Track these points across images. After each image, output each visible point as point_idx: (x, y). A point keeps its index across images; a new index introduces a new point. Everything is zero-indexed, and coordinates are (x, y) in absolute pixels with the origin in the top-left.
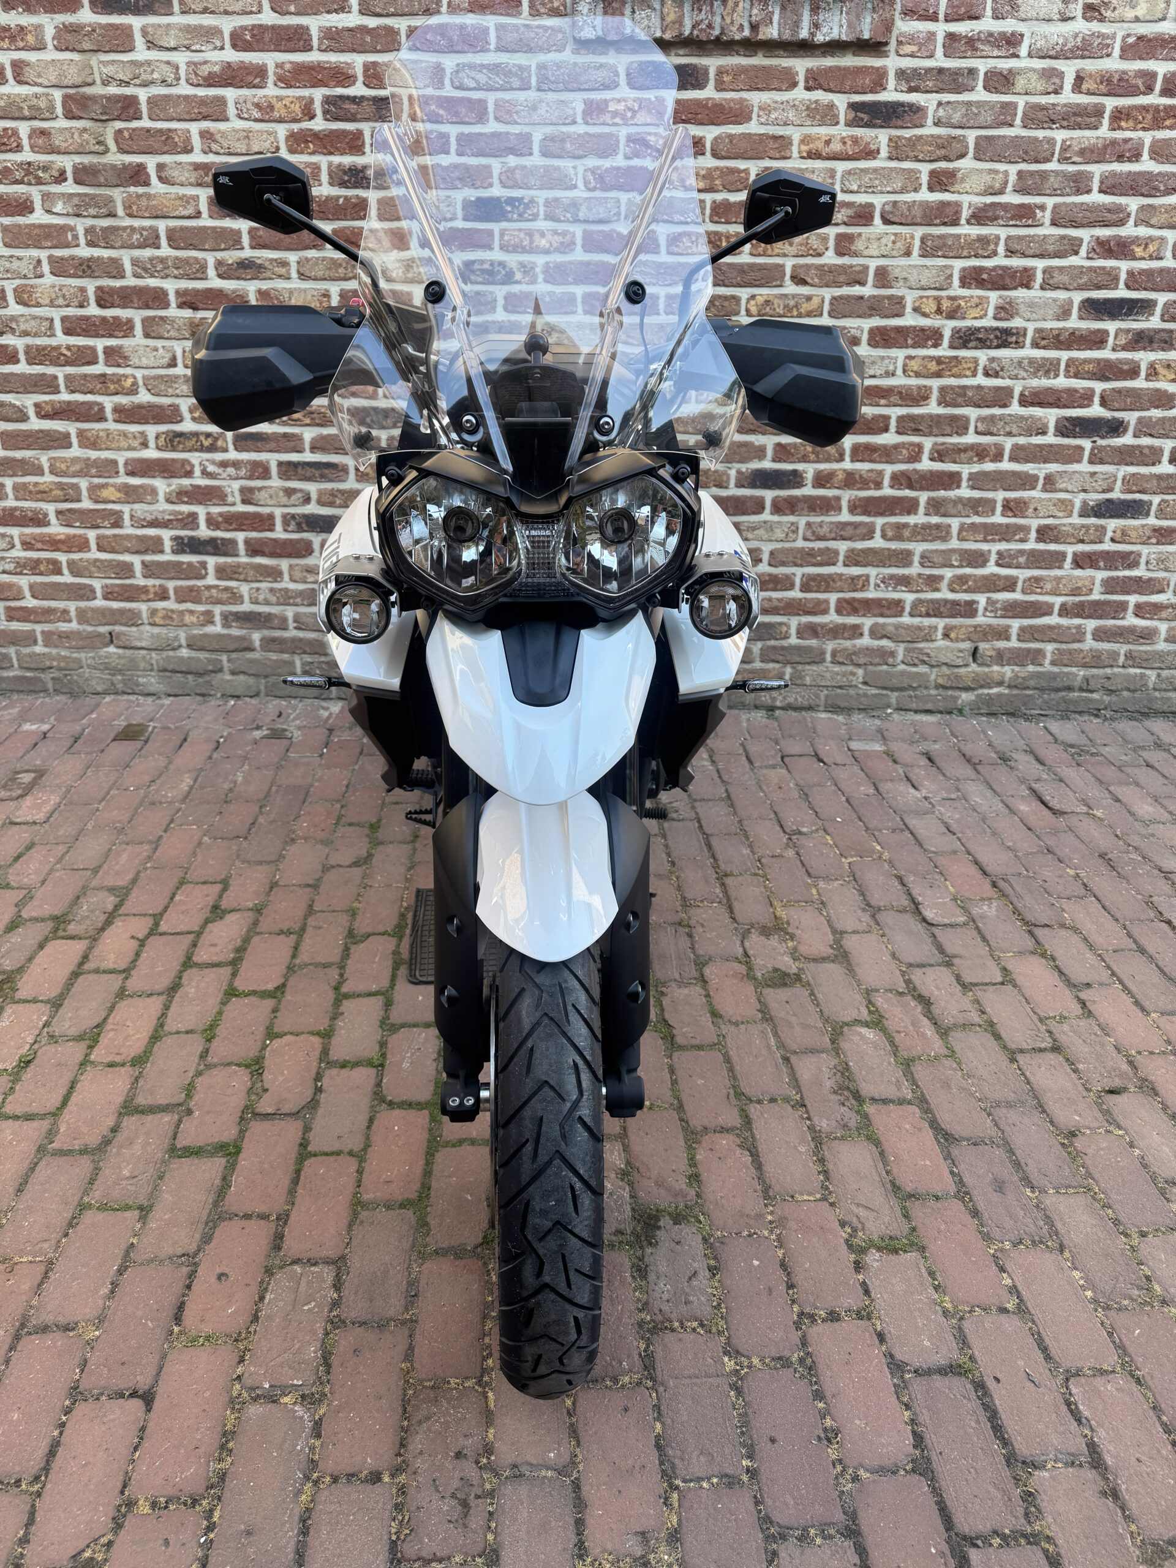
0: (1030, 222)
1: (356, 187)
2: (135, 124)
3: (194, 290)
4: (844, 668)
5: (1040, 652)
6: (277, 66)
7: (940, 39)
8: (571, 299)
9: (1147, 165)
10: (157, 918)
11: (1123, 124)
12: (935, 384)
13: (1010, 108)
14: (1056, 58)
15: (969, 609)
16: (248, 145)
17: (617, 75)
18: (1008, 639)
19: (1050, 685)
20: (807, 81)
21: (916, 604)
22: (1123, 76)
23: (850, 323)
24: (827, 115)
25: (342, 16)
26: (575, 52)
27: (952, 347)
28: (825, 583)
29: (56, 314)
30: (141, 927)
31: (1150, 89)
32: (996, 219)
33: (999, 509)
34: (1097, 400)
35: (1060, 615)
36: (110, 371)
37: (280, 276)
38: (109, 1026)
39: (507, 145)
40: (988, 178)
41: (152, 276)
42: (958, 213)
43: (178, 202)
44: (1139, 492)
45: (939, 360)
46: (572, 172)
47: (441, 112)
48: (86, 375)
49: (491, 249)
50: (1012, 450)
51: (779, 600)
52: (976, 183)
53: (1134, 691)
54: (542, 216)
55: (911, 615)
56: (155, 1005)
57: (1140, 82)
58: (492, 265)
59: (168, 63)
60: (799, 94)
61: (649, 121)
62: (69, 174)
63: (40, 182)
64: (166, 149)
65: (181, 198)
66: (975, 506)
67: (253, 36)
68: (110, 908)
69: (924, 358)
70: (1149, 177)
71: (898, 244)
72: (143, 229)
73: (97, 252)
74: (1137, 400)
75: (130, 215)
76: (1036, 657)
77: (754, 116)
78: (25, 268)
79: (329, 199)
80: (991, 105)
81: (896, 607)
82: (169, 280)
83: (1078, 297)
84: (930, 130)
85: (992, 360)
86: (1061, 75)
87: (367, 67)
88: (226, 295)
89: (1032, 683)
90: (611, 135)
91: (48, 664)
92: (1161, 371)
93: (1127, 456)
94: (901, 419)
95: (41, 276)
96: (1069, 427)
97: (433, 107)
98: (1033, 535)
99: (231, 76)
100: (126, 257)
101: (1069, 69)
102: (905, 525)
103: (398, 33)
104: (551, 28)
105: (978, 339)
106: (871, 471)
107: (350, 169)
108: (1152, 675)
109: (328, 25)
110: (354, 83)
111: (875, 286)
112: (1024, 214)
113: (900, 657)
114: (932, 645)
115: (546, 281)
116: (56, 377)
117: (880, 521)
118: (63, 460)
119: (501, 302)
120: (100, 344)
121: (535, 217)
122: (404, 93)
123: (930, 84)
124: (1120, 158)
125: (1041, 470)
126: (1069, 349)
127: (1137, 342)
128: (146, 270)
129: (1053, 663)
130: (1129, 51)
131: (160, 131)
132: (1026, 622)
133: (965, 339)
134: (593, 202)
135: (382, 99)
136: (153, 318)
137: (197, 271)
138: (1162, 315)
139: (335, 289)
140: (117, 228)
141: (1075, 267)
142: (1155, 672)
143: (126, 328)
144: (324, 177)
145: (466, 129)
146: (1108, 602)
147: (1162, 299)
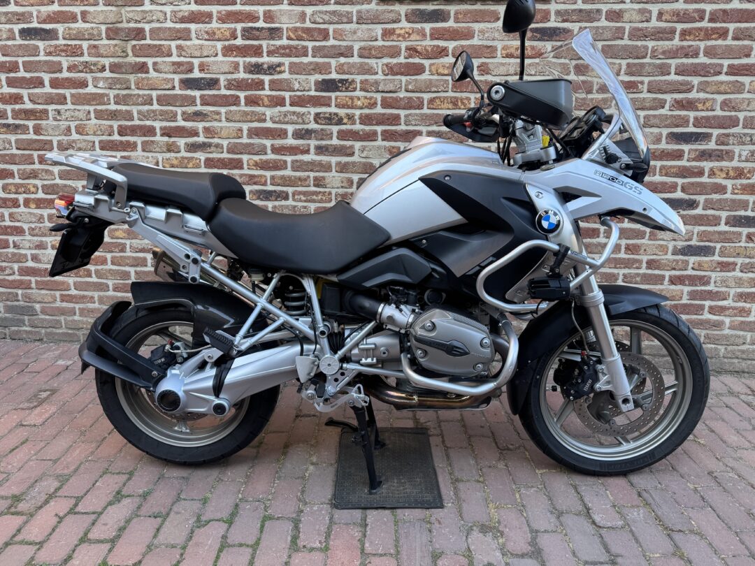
0: (635, 90)
1: (258, 73)
2: (143, 42)
3: (169, 127)
6: (218, 12)
8: (375, 133)
9: (702, 59)
10: (79, 499)
11: (687, 37)
13: (622, 29)
14: (646, 3)
16: (201, 52)
17: (400, 15)
22: (686, 12)
26: (378, 4)
29: (97, 139)
31: (702, 19)
33: (623, 249)
34: (679, 188)
37: (216, 120)
39: (339, 52)
41: (148, 120)
42: (592, 87)
43: (163, 82)
44: (708, 241)
46: (375, 66)
47: (304, 35)
49: (329, 106)
53: (711, 358)
54: (358, 89)
57: (696, 15)
58: (330, 114)
59: (161, 11)
60: (501, 24)
61: (418, 38)
62: (107, 68)
63: (92, 71)
64: (158, 54)
65: (165, 80)
68: (52, 490)
70: (704, 66)
72: (145, 95)
73: (119, 107)
74: (702, 189)
75: (138, 89)
77: (476, 35)
78: (81, 115)
79: (243, 80)
80: (610, 28)
82: (157, 122)
83: (665, 132)
86: (650, 12)
87: (265, 13)
88: (187, 130)
90: (397, 46)
91: (81, 326)
92: (718, 173)
93: (699, 220)
95: (90, 119)
97: (300, 33)
98: (644, 265)
99: (194, 18)
100: (135, 110)
101: (655, 9)
107: (255, 65)
108: (722, 349)
110: (258, 21)
112: (632, 86)
115: (360, 124)
119: (335, 134)
120: (119, 155)
121: (355, 90)
122: (284, 26)
124: (686, 56)
126: (661, 160)
127: (702, 156)
128: (145, 117)
131: (155, 46)
134: (387, 82)
135: (273, 29)
136: (147, 142)
137: (172, 117)
138: (716, 142)
139: (245, 127)
140: (131, 95)
141: (663, 115)
142: (724, 347)
143: (133, 146)
144: (241, 69)
145: (317, 44)
146: (692, 305)
147: (716, 132)
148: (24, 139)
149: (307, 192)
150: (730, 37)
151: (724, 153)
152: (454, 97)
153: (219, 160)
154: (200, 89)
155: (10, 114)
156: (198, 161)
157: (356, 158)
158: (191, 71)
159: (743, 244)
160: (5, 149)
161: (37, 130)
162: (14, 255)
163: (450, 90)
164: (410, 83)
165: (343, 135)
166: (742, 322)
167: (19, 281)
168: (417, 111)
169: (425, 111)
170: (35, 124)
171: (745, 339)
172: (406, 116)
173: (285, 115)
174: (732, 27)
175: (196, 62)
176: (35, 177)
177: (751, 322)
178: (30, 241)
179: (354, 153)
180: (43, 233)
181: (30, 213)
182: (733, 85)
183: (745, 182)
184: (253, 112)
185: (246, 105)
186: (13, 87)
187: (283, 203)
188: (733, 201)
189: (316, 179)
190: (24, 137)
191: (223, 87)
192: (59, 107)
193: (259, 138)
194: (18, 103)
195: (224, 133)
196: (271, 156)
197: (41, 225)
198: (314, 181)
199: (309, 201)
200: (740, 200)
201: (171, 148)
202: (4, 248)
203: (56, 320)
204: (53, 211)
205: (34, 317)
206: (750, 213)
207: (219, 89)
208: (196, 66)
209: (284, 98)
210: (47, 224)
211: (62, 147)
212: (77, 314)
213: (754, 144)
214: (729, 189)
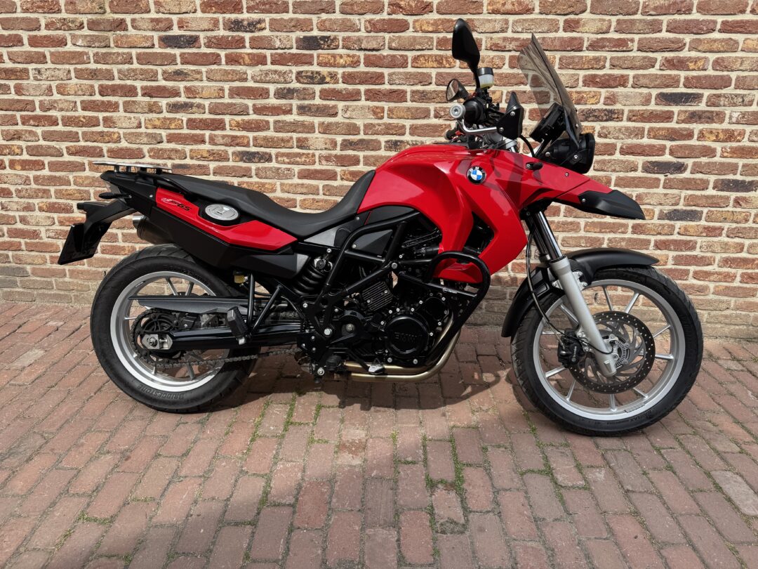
0: (625, 49)
1: (238, 30)
3: (151, 86)
8: (358, 92)
9: (695, 15)
16: (180, 8)
29: (78, 99)
32: (604, 47)
34: (667, 151)
36: (106, 130)
37: (197, 79)
39: (321, 7)
40: (599, 24)
41: (128, 79)
42: (581, 44)
43: (142, 39)
44: (695, 206)
46: (358, 22)
48: (93, 132)
49: (311, 64)
50: (616, 180)
52: (593, 27)
54: (341, 46)
58: (312, 73)
62: (85, 25)
63: (70, 29)
65: (144, 37)
70: (697, 22)
72: (124, 53)
73: (99, 66)
74: (692, 152)
75: (116, 46)
78: (61, 74)
79: (223, 37)
82: (138, 81)
83: (655, 92)
85: (603, 128)
88: (168, 90)
90: (379, 1)
91: (71, 288)
92: (707, 135)
93: (686, 184)
95: (70, 79)
96: (651, 167)
98: (630, 229)
105: (594, 116)
107: (235, 21)
112: (621, 45)
115: (344, 83)
116: (77, 133)
118: (81, 177)
119: (318, 94)
120: (101, 115)
121: (337, 47)
124: (679, 12)
125: (634, 192)
126: (649, 121)
127: (691, 118)
128: (125, 76)
131: (133, 1)
133: (586, 116)
134: (370, 39)
136: (129, 101)
137: (152, 76)
138: (707, 103)
139: (227, 86)
140: (110, 54)
141: (653, 75)
143: (115, 107)
144: (221, 26)
146: (676, 270)
147: (707, 93)
148: (6, 100)
149: (290, 153)
151: (714, 115)
152: (438, 55)
153: (201, 120)
154: (179, 47)
156: (180, 122)
157: (339, 119)
158: (170, 28)
159: (730, 209)
161: (19, 90)
162: (3, 216)
163: (435, 48)
164: (394, 40)
165: (325, 95)
166: (727, 287)
167: (8, 242)
168: (401, 70)
169: (410, 69)
170: (16, 84)
171: (729, 304)
172: (390, 75)
173: (267, 74)
176: (19, 138)
177: (735, 287)
178: (17, 203)
179: (337, 113)
180: (29, 195)
181: (17, 175)
182: (727, 43)
183: (735, 144)
184: (234, 71)
185: (227, 64)
187: (267, 165)
188: (722, 164)
189: (299, 140)
190: (6, 97)
191: (203, 45)
192: (39, 66)
193: (241, 98)
195: (205, 93)
196: (253, 117)
197: (28, 187)
198: (297, 142)
199: (293, 163)
200: (729, 163)
201: (152, 109)
203: (47, 281)
204: (38, 173)
205: (26, 278)
206: (738, 177)
207: (200, 47)
208: (175, 23)
209: (265, 57)
210: (34, 186)
211: (44, 107)
212: (68, 276)
213: (746, 105)
214: (719, 153)
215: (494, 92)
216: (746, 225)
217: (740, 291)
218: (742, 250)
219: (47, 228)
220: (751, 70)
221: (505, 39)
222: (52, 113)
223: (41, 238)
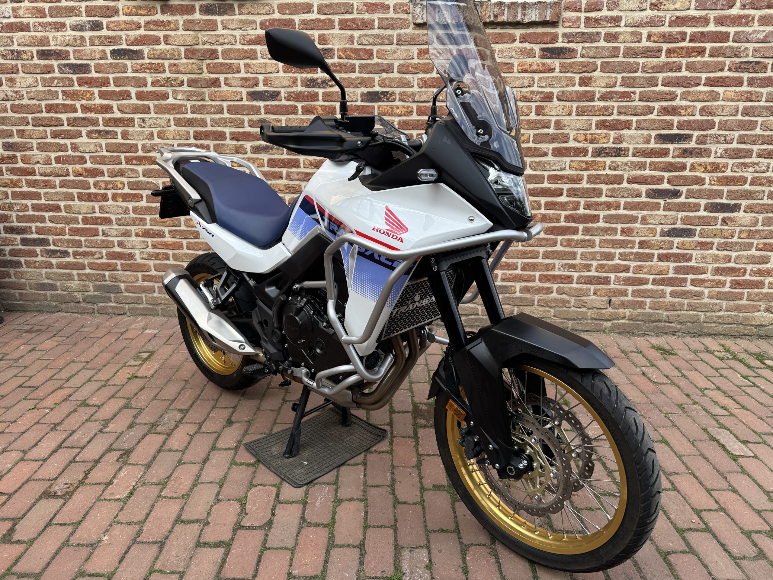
0: (628, 99)
1: (313, 87)
2: (216, 61)
3: (238, 132)
4: (544, 309)
5: (643, 302)
7: (583, 20)
9: (684, 73)
10: (201, 425)
11: (672, 55)
12: (585, 173)
13: (618, 49)
14: (638, 27)
15: (606, 281)
16: (265, 69)
18: (627, 296)
19: (649, 319)
20: (520, 39)
21: (579, 278)
22: (670, 34)
23: (543, 146)
24: (530, 54)
25: (309, 14)
26: (414, 29)
27: (593, 156)
28: (534, 267)
29: (175, 143)
30: (192, 429)
31: (684, 40)
32: (612, 98)
33: (619, 232)
34: (666, 181)
35: (652, 284)
38: (172, 478)
39: (382, 68)
40: (607, 80)
41: (219, 126)
42: (594, 96)
43: (233, 94)
44: (690, 225)
45: (586, 163)
46: (412, 80)
47: (352, 55)
50: (624, 204)
51: (511, 275)
52: (603, 82)
53: (693, 323)
54: (397, 99)
55: (577, 283)
56: (195, 469)
57: (679, 37)
59: (232, 35)
60: (517, 44)
62: (185, 82)
63: (172, 86)
64: (229, 71)
65: (234, 92)
66: (606, 231)
67: (270, 23)
68: (178, 419)
69: (579, 161)
70: (686, 78)
71: (565, 110)
72: (217, 105)
73: (195, 116)
74: (685, 181)
75: (211, 100)
76: (641, 305)
78: (162, 122)
79: (300, 92)
80: (608, 48)
81: (569, 279)
82: (227, 128)
83: (654, 133)
84: (579, 59)
85: (612, 162)
86: (641, 34)
87: (320, 36)
88: (251, 135)
89: (640, 318)
91: (159, 302)
92: (697, 167)
93: (683, 207)
94: (569, 190)
95: (170, 126)
96: (652, 194)
97: (349, 53)
98: (637, 245)
99: (259, 40)
100: (208, 118)
101: (645, 32)
102: (572, 240)
103: (334, 21)
104: (403, 19)
105: (605, 153)
106: (555, 214)
107: (310, 79)
108: (702, 316)
109: (303, 18)
111: (555, 129)
112: (625, 96)
113: (572, 304)
114: (588, 298)
117: (559, 238)
121: (394, 100)
122: (336, 47)
123: (578, 39)
124: (671, 70)
125: (640, 214)
126: (650, 157)
127: (684, 154)
128: (217, 123)
129: (650, 308)
130: (672, 24)
131: (226, 64)
132: (635, 288)
133: (599, 153)
134: (422, 93)
135: (326, 49)
136: (219, 145)
137: (240, 124)
138: (696, 141)
140: (205, 106)
141: (652, 120)
142: (703, 313)
143: (206, 149)
144: (299, 83)
145: (363, 62)
146: (677, 278)
147: (696, 134)
148: (114, 143)
150: (707, 55)
151: (703, 151)
153: (280, 160)
154: (264, 100)
155: (101, 122)
156: (262, 161)
158: (256, 85)
159: (719, 227)
160: (96, 151)
161: (125, 135)
162: (103, 241)
166: (719, 292)
167: (106, 263)
170: (123, 131)
171: (721, 306)
174: (708, 46)
175: (261, 77)
176: (122, 175)
177: (726, 292)
178: (116, 229)
180: (128, 223)
181: (118, 206)
182: (710, 95)
183: (720, 174)
184: (308, 119)
185: (303, 113)
186: (104, 99)
188: (710, 191)
190: (113, 141)
191: (283, 99)
192: (144, 116)
194: (108, 113)
197: (127, 216)
200: (716, 190)
201: (238, 150)
202: (94, 236)
203: (138, 297)
204: (137, 204)
205: (119, 295)
206: (724, 201)
207: (280, 100)
208: (261, 81)
209: (335, 108)
210: (132, 215)
211: (145, 149)
212: (157, 291)
213: (727, 143)
214: (707, 181)
215: (523, 135)
216: (733, 240)
217: (730, 296)
218: (730, 261)
219: (141, 250)
220: (731, 115)
221: (532, 92)
222: (153, 154)
223: (135, 260)
